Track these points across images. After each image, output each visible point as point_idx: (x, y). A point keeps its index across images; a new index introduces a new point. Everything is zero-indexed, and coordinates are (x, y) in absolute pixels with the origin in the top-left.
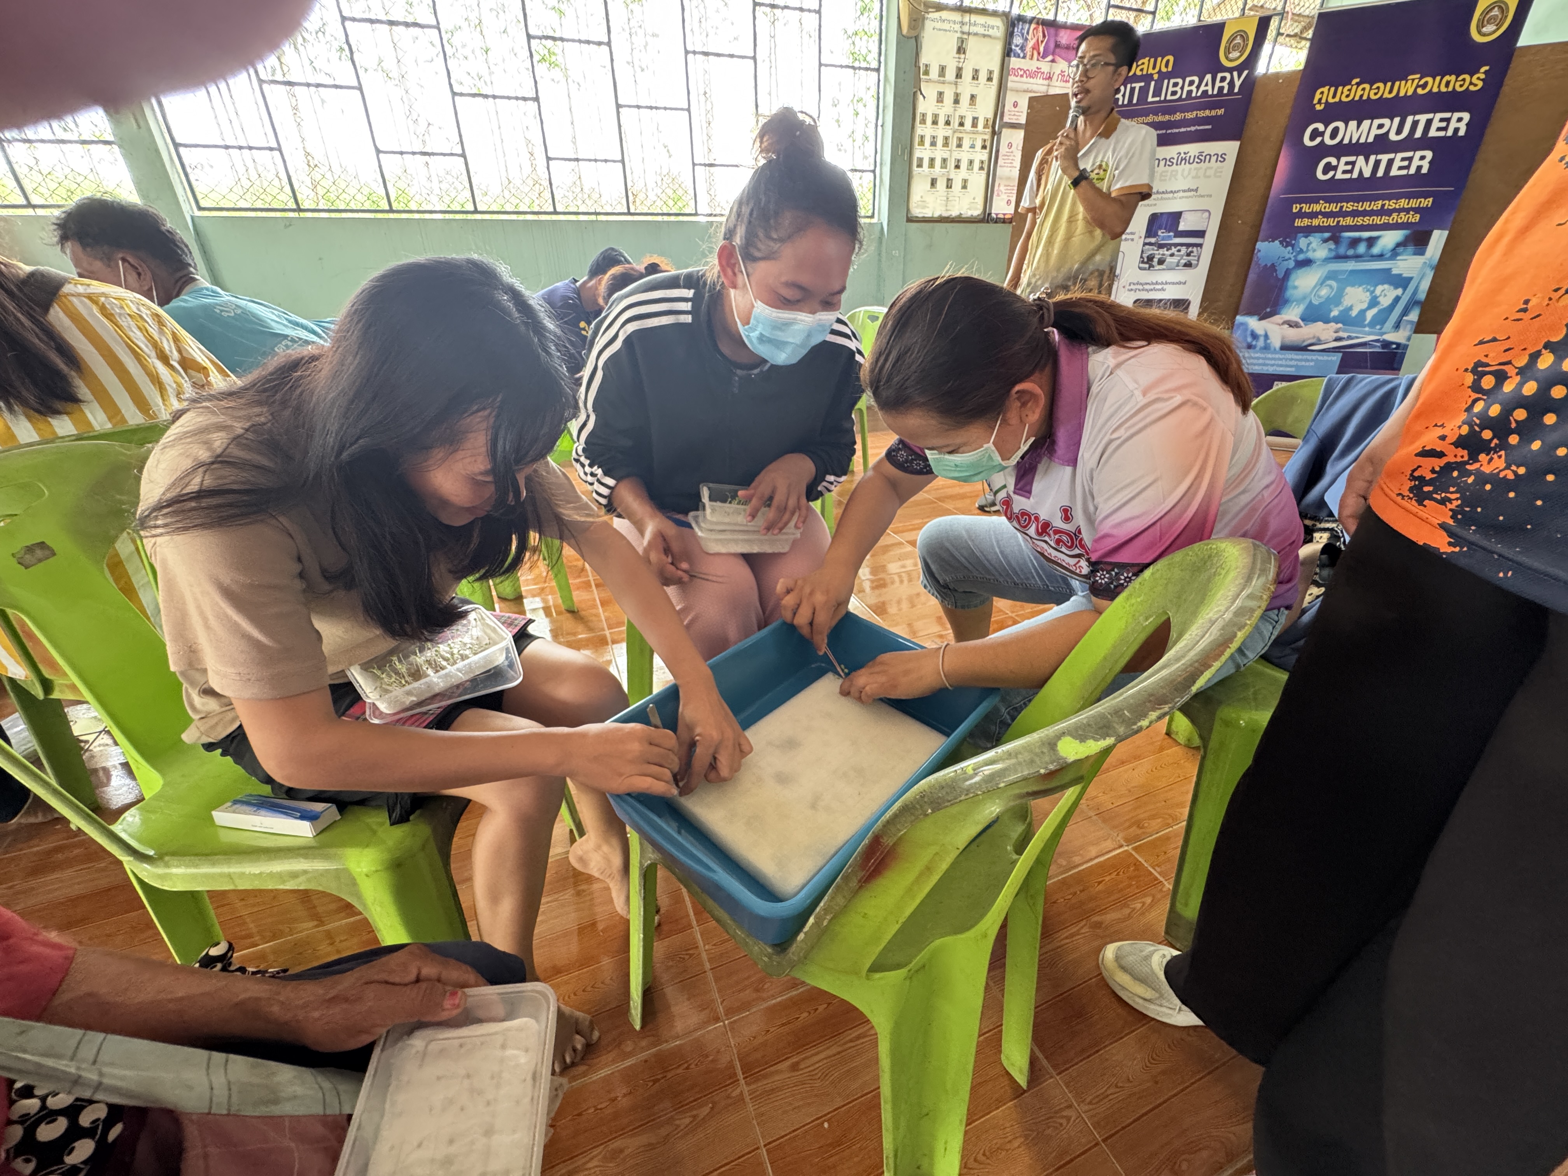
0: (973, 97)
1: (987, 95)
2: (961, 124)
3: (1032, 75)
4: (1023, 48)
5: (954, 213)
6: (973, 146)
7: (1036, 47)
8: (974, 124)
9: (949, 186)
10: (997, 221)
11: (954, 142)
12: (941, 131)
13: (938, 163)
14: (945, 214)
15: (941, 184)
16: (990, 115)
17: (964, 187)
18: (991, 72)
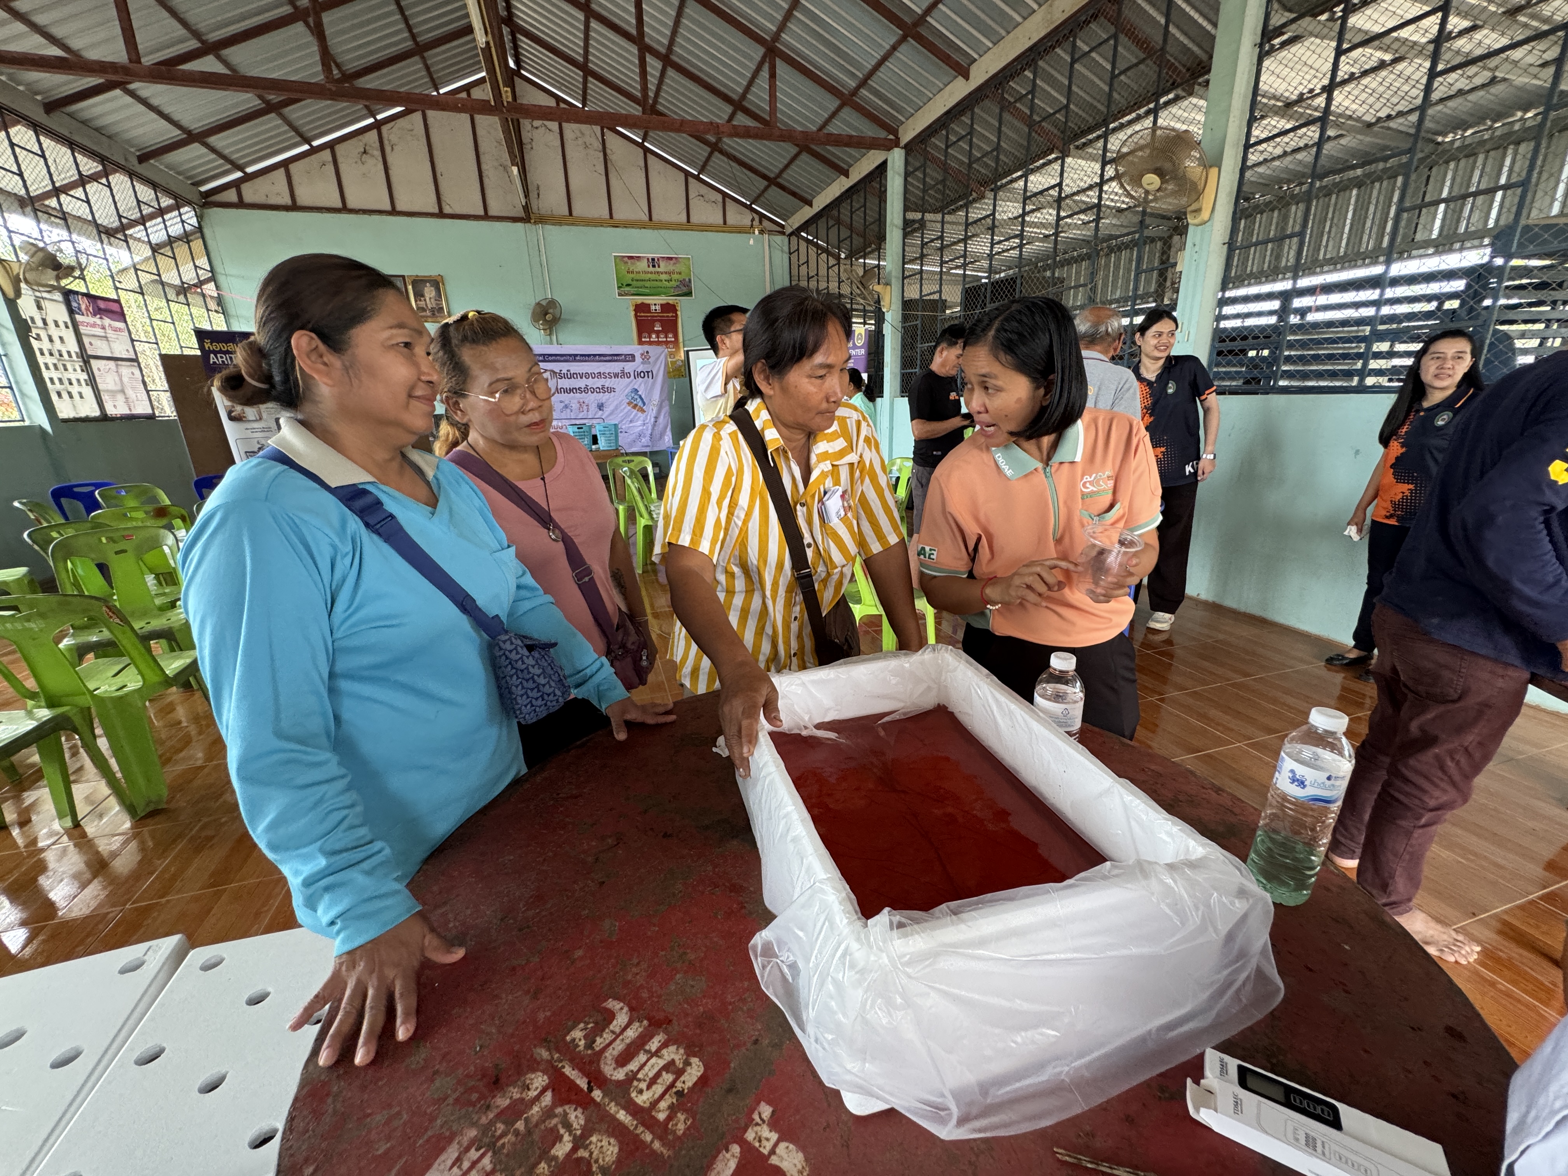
0: (61, 338)
1: (70, 336)
2: (61, 355)
3: (94, 325)
4: (79, 309)
5: (83, 415)
6: (75, 370)
7: (87, 309)
8: (70, 355)
9: (71, 397)
10: (113, 419)
11: (61, 367)
12: (50, 361)
13: (56, 381)
14: (77, 416)
15: (65, 395)
16: (77, 350)
17: (81, 397)
18: (66, 323)
